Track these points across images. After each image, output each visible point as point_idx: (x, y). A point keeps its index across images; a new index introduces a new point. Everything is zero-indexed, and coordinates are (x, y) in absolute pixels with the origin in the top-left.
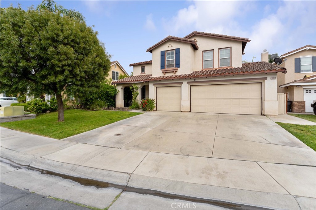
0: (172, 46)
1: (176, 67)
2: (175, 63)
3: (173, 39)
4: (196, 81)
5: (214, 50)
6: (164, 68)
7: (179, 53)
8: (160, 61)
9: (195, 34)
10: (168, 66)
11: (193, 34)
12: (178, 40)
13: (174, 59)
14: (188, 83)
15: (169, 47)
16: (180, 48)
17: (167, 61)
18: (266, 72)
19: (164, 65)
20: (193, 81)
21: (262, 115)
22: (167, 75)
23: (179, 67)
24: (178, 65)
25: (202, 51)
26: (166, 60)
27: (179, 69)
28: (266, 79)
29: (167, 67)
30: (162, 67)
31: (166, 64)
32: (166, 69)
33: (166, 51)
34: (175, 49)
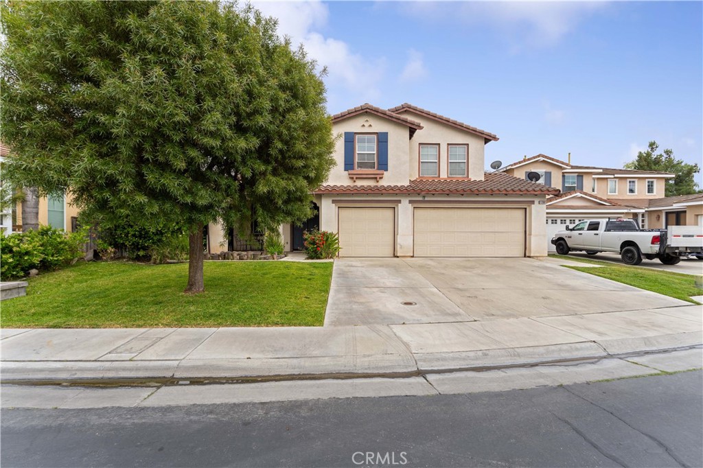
0: (370, 126)
1: (378, 169)
2: (376, 161)
3: (376, 113)
4: (426, 199)
5: (439, 144)
6: (353, 169)
7: (387, 142)
8: (343, 152)
9: (408, 109)
10: (361, 165)
11: (403, 108)
12: (387, 117)
13: (375, 152)
14: (410, 202)
15: (363, 126)
16: (387, 133)
17: (358, 154)
18: (536, 193)
19: (353, 161)
20: (421, 199)
21: (525, 256)
22: (359, 183)
23: (386, 170)
24: (383, 165)
25: (419, 144)
26: (357, 152)
27: (385, 173)
28: (533, 202)
29: (359, 167)
30: (349, 165)
31: (356, 160)
32: (357, 170)
33: (355, 133)
34: (377, 133)
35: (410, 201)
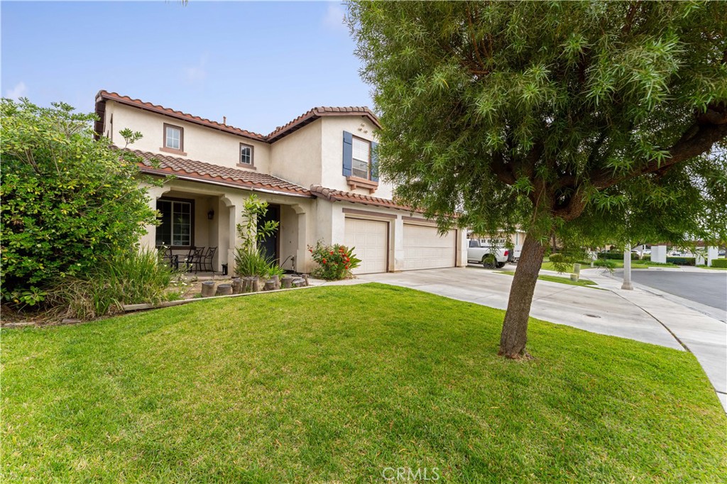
0: (365, 132)
1: (371, 180)
3: (374, 120)
4: (413, 216)
10: (356, 173)
13: (367, 161)
15: (360, 130)
17: (355, 159)
19: (350, 167)
20: (409, 216)
21: (456, 266)
22: (357, 192)
26: (354, 157)
29: (354, 174)
30: (347, 169)
31: (353, 166)
32: (352, 177)
33: (353, 136)
34: (370, 142)
35: (402, 217)
